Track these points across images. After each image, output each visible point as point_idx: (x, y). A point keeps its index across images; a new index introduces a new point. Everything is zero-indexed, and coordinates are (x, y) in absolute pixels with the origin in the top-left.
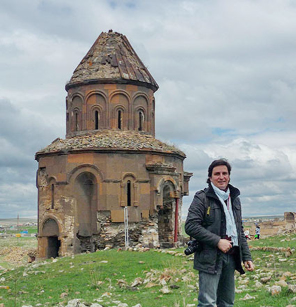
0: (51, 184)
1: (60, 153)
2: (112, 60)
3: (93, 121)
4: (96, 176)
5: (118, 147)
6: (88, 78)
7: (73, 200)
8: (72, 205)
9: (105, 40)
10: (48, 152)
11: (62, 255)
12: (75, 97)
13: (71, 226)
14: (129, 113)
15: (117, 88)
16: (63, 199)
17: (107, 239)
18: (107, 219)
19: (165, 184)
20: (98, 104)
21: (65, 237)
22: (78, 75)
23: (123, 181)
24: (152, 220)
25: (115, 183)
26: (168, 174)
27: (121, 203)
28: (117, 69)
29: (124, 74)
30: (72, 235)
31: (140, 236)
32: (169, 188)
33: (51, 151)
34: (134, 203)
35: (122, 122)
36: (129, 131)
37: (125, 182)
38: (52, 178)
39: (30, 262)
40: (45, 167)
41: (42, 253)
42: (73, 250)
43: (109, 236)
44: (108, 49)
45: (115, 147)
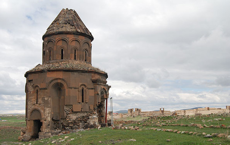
0: (36, 89)
1: (42, 71)
2: (70, 22)
3: (60, 55)
4: (64, 85)
5: (77, 68)
6: (57, 31)
7: (50, 99)
8: (49, 101)
9: (65, 12)
10: (35, 71)
11: (43, 131)
12: (49, 41)
13: (49, 113)
14: (80, 51)
15: (74, 37)
16: (44, 98)
17: (70, 121)
18: (70, 110)
19: (102, 91)
20: (63, 45)
21: (45, 120)
22: (50, 30)
23: (79, 88)
24: (95, 110)
25: (75, 89)
26: (103, 85)
27: (78, 101)
28: (74, 27)
29: (78, 29)
30: (49, 119)
31: (88, 119)
32: (103, 93)
33: (37, 70)
34: (86, 101)
35: (76, 56)
36: (80, 61)
37: (81, 89)
38: (37, 86)
39: (23, 135)
40: (32, 80)
41: (30, 130)
42: (50, 128)
43: (71, 120)
44: (67, 17)
45: (75, 68)
